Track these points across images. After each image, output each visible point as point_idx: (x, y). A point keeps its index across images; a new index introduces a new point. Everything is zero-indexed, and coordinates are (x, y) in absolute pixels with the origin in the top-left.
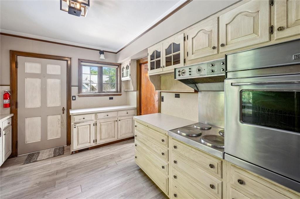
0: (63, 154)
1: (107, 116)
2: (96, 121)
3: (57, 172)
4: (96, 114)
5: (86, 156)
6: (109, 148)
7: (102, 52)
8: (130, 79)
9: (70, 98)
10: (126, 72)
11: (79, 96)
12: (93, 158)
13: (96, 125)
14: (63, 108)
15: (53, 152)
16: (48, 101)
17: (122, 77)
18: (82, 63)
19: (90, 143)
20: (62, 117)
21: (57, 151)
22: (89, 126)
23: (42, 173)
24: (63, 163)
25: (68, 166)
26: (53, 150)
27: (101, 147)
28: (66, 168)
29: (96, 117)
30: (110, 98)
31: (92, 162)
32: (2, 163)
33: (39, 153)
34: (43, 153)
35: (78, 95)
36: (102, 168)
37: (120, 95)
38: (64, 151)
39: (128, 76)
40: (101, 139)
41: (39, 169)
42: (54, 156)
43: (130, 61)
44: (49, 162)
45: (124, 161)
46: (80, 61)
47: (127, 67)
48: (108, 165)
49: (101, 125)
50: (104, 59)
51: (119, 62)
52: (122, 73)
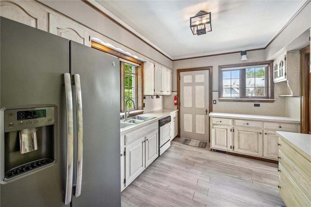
0: (205, 148)
1: (247, 125)
2: (234, 127)
3: (197, 158)
4: (234, 120)
5: (222, 158)
6: (249, 162)
7: (243, 53)
8: (286, 80)
9: (211, 102)
10: (280, 70)
11: (220, 101)
12: (228, 162)
13: (234, 131)
14: (206, 110)
15: (198, 143)
16: (196, 103)
17: (275, 78)
18: (222, 69)
19: (227, 147)
20: (205, 117)
21: (202, 144)
22: (226, 130)
23: (189, 154)
24: (203, 154)
25: (206, 158)
26: (199, 142)
27: (240, 157)
28: (203, 159)
29: (233, 123)
30: (255, 104)
31: (226, 165)
32: (173, 138)
33: (191, 140)
34: (193, 141)
35: (218, 99)
36: (234, 176)
37: (273, 101)
38: (206, 145)
39: (282, 76)
40: (239, 148)
41: (188, 150)
42: (199, 147)
43: (286, 53)
44: (195, 149)
45: (264, 184)
46: (220, 67)
47: (280, 64)
48: (241, 177)
49: (239, 133)
50: (247, 59)
51: (269, 58)
52: (275, 72)
